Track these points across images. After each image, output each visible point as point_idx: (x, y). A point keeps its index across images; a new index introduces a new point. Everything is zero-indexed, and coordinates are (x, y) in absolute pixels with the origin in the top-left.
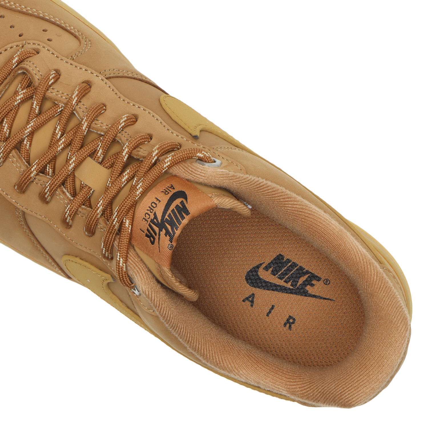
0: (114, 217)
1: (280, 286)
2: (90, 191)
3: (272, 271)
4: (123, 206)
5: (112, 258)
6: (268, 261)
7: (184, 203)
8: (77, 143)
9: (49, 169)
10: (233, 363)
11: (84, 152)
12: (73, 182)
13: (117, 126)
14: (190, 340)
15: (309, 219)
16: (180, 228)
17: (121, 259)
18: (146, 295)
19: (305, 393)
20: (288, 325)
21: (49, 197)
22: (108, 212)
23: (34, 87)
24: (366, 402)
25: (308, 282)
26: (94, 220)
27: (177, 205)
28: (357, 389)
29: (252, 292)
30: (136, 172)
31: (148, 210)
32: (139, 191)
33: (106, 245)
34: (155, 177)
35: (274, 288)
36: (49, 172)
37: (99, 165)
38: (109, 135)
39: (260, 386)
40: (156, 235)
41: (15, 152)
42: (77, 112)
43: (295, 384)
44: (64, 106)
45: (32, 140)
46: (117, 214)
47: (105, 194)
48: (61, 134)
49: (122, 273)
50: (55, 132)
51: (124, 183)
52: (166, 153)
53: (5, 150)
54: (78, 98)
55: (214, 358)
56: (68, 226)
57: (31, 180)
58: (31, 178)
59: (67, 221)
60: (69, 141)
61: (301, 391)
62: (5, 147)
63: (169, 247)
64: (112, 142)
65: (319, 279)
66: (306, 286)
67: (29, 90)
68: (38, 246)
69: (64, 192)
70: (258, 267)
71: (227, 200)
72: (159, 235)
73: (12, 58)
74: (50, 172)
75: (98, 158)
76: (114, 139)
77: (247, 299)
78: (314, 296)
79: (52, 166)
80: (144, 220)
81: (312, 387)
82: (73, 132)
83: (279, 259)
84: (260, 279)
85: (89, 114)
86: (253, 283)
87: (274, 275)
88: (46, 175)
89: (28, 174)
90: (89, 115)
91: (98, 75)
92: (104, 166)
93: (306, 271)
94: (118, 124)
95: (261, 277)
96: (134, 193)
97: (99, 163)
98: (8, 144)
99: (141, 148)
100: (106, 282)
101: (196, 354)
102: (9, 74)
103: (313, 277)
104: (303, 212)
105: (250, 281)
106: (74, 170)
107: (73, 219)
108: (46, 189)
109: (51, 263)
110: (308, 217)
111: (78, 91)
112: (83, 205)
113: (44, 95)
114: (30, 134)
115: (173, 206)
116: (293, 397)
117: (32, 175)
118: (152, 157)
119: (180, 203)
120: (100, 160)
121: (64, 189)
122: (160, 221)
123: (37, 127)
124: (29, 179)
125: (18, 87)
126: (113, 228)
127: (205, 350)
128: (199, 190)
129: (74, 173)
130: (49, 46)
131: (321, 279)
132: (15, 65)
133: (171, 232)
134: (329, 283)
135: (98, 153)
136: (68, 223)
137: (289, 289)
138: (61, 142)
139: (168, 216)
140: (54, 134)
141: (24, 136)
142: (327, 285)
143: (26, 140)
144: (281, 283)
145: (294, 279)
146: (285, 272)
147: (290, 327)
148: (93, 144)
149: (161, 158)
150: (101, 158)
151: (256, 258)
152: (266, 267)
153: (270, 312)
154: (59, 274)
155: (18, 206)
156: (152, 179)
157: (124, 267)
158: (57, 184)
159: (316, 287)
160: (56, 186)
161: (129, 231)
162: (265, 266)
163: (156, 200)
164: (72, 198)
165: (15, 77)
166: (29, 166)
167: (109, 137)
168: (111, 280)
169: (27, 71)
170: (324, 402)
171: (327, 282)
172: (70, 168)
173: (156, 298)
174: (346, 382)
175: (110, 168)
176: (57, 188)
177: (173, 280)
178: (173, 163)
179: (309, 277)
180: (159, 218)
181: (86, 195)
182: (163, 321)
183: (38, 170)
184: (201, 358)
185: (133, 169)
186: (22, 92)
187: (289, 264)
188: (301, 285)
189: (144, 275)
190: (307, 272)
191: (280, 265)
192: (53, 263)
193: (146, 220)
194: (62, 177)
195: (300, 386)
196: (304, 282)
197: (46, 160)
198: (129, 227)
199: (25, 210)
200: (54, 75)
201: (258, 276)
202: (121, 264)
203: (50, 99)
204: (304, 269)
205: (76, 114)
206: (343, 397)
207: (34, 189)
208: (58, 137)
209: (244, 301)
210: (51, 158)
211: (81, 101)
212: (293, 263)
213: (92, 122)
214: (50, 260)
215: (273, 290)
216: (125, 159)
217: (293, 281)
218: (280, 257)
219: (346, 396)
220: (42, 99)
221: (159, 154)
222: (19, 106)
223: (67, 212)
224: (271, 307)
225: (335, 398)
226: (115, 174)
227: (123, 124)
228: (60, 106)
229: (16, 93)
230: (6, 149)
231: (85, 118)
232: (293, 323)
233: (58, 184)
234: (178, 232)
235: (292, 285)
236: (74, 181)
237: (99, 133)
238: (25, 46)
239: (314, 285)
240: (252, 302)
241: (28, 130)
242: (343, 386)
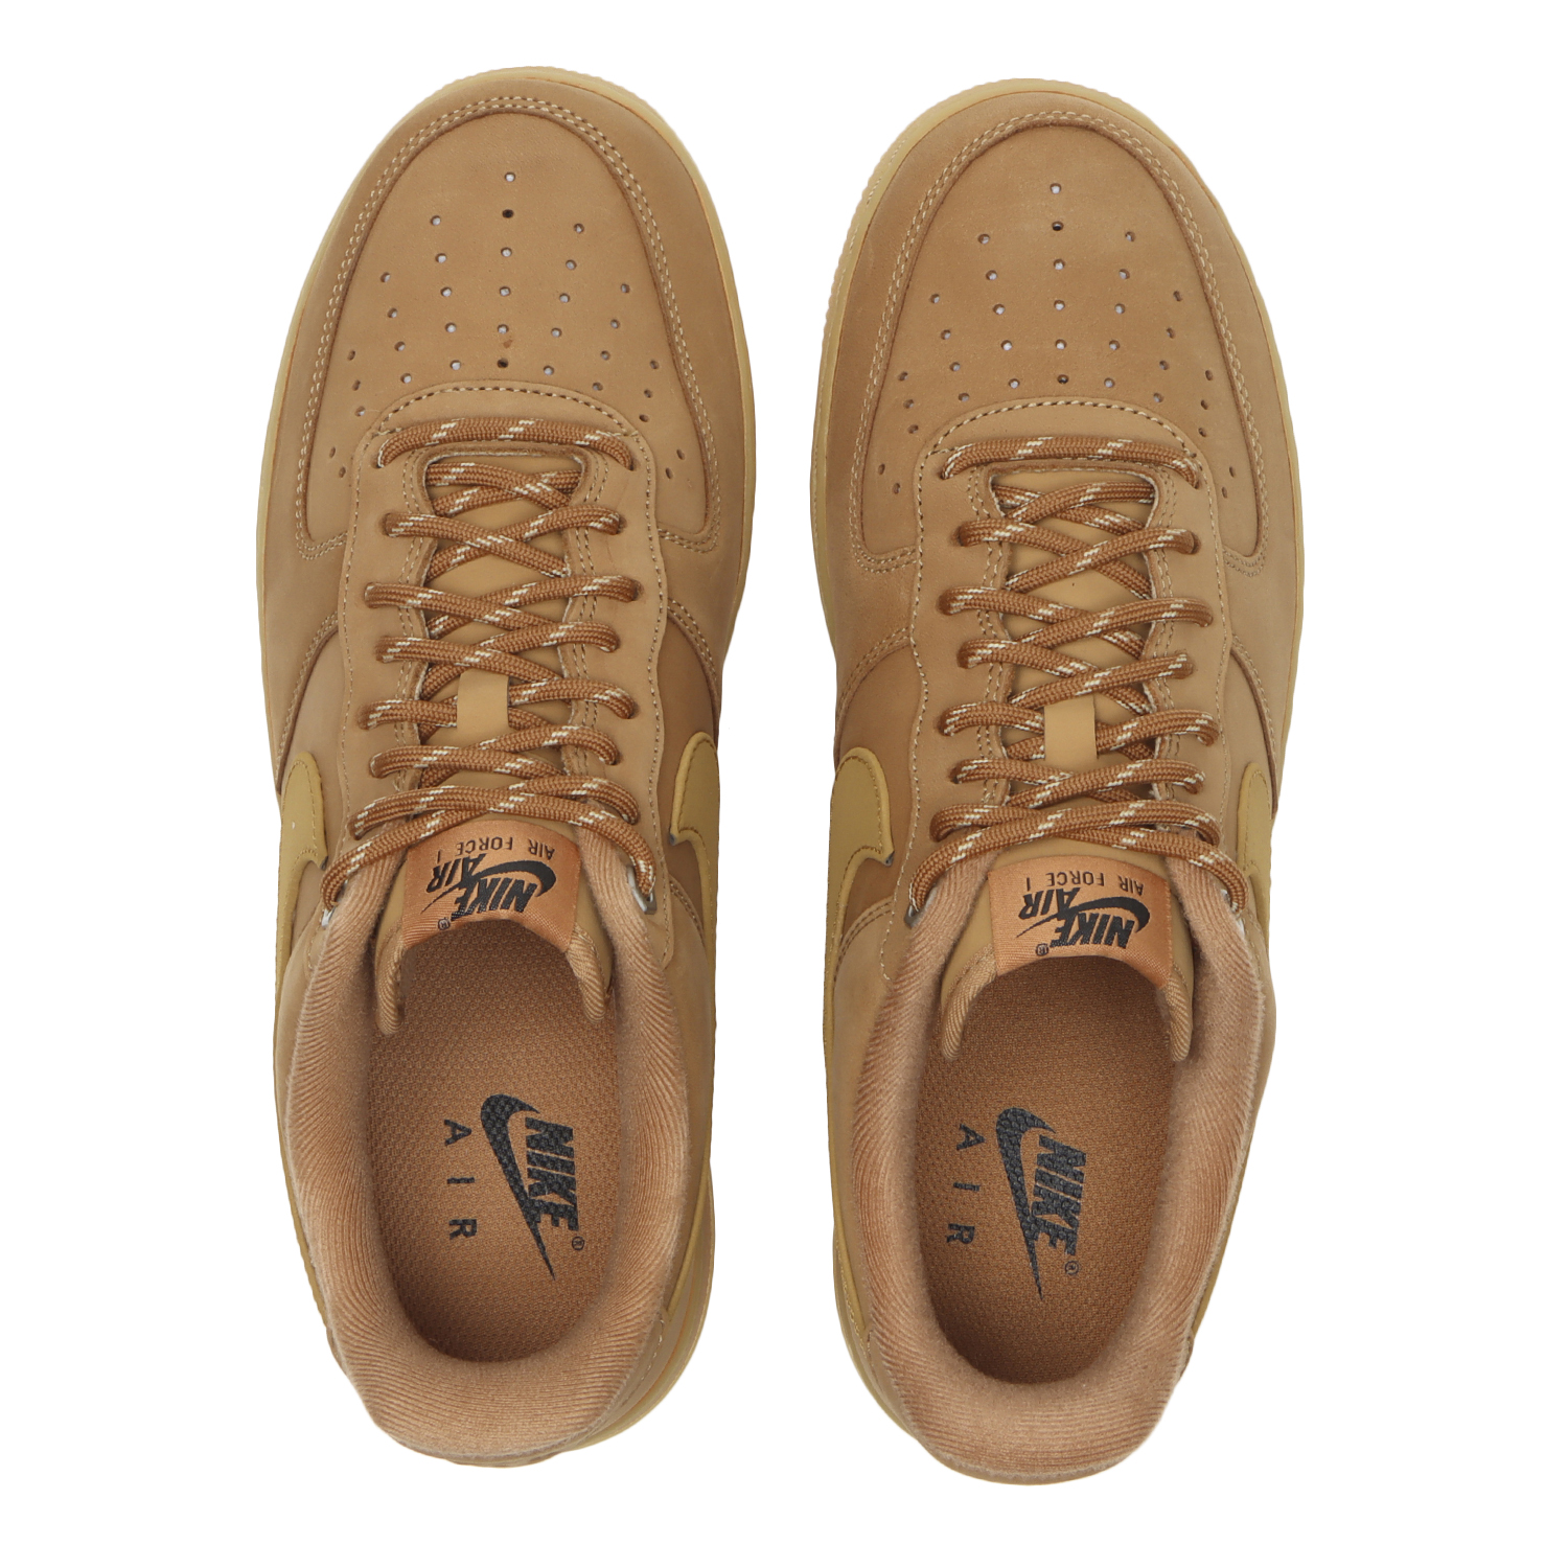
0: (432, 792)
1: (515, 1167)
2: (449, 721)
3: (533, 1137)
4: (461, 794)
5: (358, 838)
6: (546, 1115)
7: (533, 891)
8: (517, 640)
9: (440, 623)
10: (318, 1174)
11: (511, 663)
12: (446, 679)
13: (596, 690)
14: (307, 1070)
15: (659, 1132)
16: (486, 914)
17: (363, 855)
18: (331, 935)
19: (352, 1331)
20: (456, 1228)
21: (391, 657)
22: (433, 776)
23: (567, 501)
24: (404, 1445)
25: (555, 1212)
26: (403, 760)
27: (523, 882)
28: (417, 1413)
29: (471, 1126)
30: (536, 776)
31: (481, 840)
32: (507, 805)
33: (376, 812)
34: (550, 815)
35: (505, 1160)
36: (435, 626)
37: (506, 704)
38: (570, 687)
39: (311, 1247)
40: (447, 885)
41: (430, 545)
42: (573, 605)
43: (356, 1304)
44: (569, 574)
45: (472, 559)
46: (442, 794)
47: (463, 749)
48: (515, 604)
49: (339, 871)
50: (511, 591)
51: (503, 770)
52: (605, 804)
53: (421, 524)
54: (598, 591)
55: (305, 1134)
56: (364, 723)
57: (401, 605)
58: (404, 602)
59: (371, 716)
60: (512, 625)
61: (351, 1323)
62: (427, 522)
63: (443, 922)
64: (564, 700)
65: (574, 1225)
66: (546, 1213)
67: (555, 496)
68: (296, 697)
69: (417, 676)
70: (523, 1107)
71: (589, 965)
72: (450, 890)
73: (593, 429)
74: (437, 629)
75: (518, 695)
76: (570, 700)
77: (455, 1126)
78: (538, 1239)
79: (449, 625)
80: (459, 846)
81: (370, 1337)
82: (535, 620)
83: (561, 1134)
84: (504, 1125)
85: (583, 627)
86: (489, 1118)
87: (528, 1145)
88: (427, 625)
89: (406, 592)
90: (580, 629)
91: (665, 598)
92: (509, 715)
93: (574, 1195)
94: (600, 688)
95: (509, 1125)
96: (498, 798)
97: (510, 703)
98: (437, 523)
99: (585, 756)
100: (310, 857)
101: (289, 1098)
102: (561, 443)
103: (571, 1216)
104: (665, 1114)
105: (488, 1110)
106: (467, 668)
107: (380, 723)
108: (402, 641)
109: (281, 740)
110: (662, 1127)
111: (612, 581)
112: (419, 725)
113: (564, 529)
114: (479, 549)
115: (515, 876)
116: (330, 1316)
117: (410, 601)
118: (579, 786)
119: (530, 884)
120: (517, 701)
121: (424, 673)
122: (474, 873)
123: (500, 552)
124: (399, 601)
125: (548, 475)
126: (412, 803)
127: (307, 1109)
128: (576, 904)
129: (463, 671)
130: (657, 478)
131: (577, 1229)
132: (583, 443)
133: (469, 905)
134: (578, 1250)
135: (525, 689)
136: (368, 720)
137: (522, 1187)
138: (503, 613)
139: (492, 880)
140: (507, 591)
141: (469, 542)
142: (573, 1246)
143: (463, 549)
144: (523, 1166)
145: (545, 1183)
146: (545, 1160)
147: (456, 1234)
148: (536, 671)
149: (591, 802)
150: (522, 700)
151: (537, 1094)
152: (533, 1120)
153: (458, 1181)
154: (274, 768)
155: (341, 613)
156: (542, 812)
157: (353, 869)
158: (424, 654)
159: (556, 1231)
160: (418, 656)
161: (423, 835)
162: (533, 1117)
163: (508, 841)
164: (416, 698)
165: (562, 455)
166: (422, 585)
167: (565, 689)
168: (318, 862)
169: (586, 471)
170: (357, 1375)
171: (578, 1244)
172: (467, 659)
173: (337, 957)
174: (417, 1387)
175: (515, 728)
176: (417, 659)
177: (391, 969)
178: (597, 828)
179: (566, 1206)
180: (481, 868)
181: (439, 719)
182: (306, 999)
183: (426, 605)
184: (289, 1111)
185: (538, 767)
186: (544, 487)
187: (565, 1158)
188: (542, 1201)
189: (364, 911)
190: (572, 1199)
191: (553, 1143)
192: (283, 744)
193: (461, 849)
194: (441, 654)
195: (358, 1315)
196: (551, 1204)
197: (453, 608)
198: (429, 830)
199: (341, 631)
200: (611, 521)
201: (508, 1118)
202: (353, 860)
203: (566, 542)
204: (574, 1190)
205: (568, 606)
206: (388, 1399)
207: (388, 620)
208: (507, 602)
209: (447, 1122)
210: (462, 614)
211: (598, 598)
212: (573, 1163)
213: (572, 642)
214: (285, 736)
215: (500, 1161)
216: (546, 743)
217: (538, 1184)
218: (566, 1133)
219: (392, 1403)
220: (554, 530)
221: (593, 794)
222: (516, 497)
223: (385, 704)
224: (468, 1177)
225: (377, 1387)
226: (509, 742)
227: (605, 698)
228: (564, 569)
229: (535, 477)
230: (425, 525)
231: (571, 627)
232: (466, 1235)
233: (423, 657)
234: (476, 917)
235: (531, 1188)
236: (448, 682)
237: (563, 667)
238: (629, 437)
239: (557, 1225)
240: (455, 1138)
241: (483, 542)
242: (407, 1388)
